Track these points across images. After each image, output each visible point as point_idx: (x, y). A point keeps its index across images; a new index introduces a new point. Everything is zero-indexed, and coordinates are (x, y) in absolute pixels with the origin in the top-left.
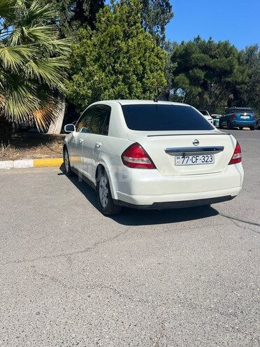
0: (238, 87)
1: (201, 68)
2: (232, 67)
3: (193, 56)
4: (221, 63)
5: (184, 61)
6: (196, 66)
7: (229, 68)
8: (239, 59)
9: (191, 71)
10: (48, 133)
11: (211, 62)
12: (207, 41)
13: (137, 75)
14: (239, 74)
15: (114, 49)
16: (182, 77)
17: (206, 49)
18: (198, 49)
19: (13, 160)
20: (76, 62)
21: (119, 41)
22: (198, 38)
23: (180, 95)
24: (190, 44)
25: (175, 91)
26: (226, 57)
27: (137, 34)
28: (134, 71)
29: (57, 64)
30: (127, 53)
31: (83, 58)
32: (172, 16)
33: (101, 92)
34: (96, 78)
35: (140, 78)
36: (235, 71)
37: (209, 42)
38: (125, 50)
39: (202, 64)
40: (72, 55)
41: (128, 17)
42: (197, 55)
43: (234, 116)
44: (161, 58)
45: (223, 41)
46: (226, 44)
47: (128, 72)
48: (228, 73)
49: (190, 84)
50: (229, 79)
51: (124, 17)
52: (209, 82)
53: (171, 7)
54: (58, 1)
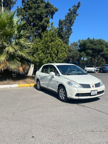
0: (106, 56)
1: (91, 49)
2: (103, 49)
3: (87, 45)
4: (98, 47)
5: (83, 47)
6: (88, 49)
7: (102, 49)
8: (106, 45)
9: (86, 51)
10: (28, 75)
11: (94, 47)
12: (92, 39)
13: (55, 54)
15: (47, 46)
16: (83, 53)
17: (92, 42)
18: (89, 42)
19: (11, 84)
20: (35, 50)
21: (48, 43)
22: (89, 38)
23: (86, 60)
24: (86, 41)
25: (83, 58)
26: (100, 45)
27: (56, 40)
28: (54, 53)
29: (27, 51)
30: (52, 46)
31: (37, 49)
32: (72, 32)
33: (43, 60)
34: (40, 55)
35: (57, 56)
36: (104, 50)
37: (93, 39)
38: (51, 46)
39: (91, 48)
40: (33, 48)
41: (52, 34)
42: (89, 44)
43: (104, 67)
44: (65, 48)
45: (99, 39)
46: (100, 40)
47: (51, 53)
48: (102, 51)
49: (86, 56)
50: (102, 53)
51: (51, 35)
52: (94, 54)
53: (72, 29)
54: (31, 30)
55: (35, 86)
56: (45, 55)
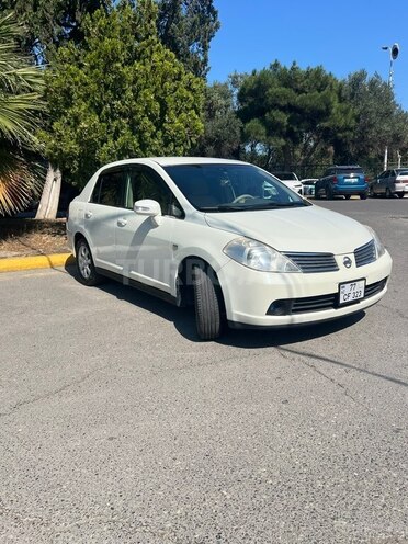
0: (340, 135)
1: (283, 109)
2: (329, 106)
3: (270, 91)
4: (311, 99)
5: (256, 99)
6: (275, 106)
7: (324, 108)
8: (339, 94)
9: (267, 115)
10: (36, 218)
11: (297, 99)
12: (289, 68)
13: (152, 118)
14: (339, 117)
15: (111, 78)
16: (254, 123)
17: (289, 79)
18: (276, 80)
20: (55, 101)
21: (119, 65)
22: (276, 65)
24: (264, 74)
26: (319, 91)
27: (152, 52)
28: (146, 111)
29: (22, 106)
30: (134, 83)
31: (67, 93)
32: (217, 27)
33: (97, 147)
34: (83, 125)
35: (159, 125)
36: (334, 111)
37: (293, 69)
38: (131, 78)
39: (283, 103)
40: (46, 91)
41: (134, 26)
42: (276, 89)
43: (334, 179)
44: (194, 91)
45: (313, 67)
46: (319, 72)
47: (136, 112)
48: (324, 114)
49: (268, 135)
50: (326, 124)
51: (127, 26)
52: (295, 129)
53: (216, 13)
54: (35, 10)
55: (72, 267)
56: (107, 121)
